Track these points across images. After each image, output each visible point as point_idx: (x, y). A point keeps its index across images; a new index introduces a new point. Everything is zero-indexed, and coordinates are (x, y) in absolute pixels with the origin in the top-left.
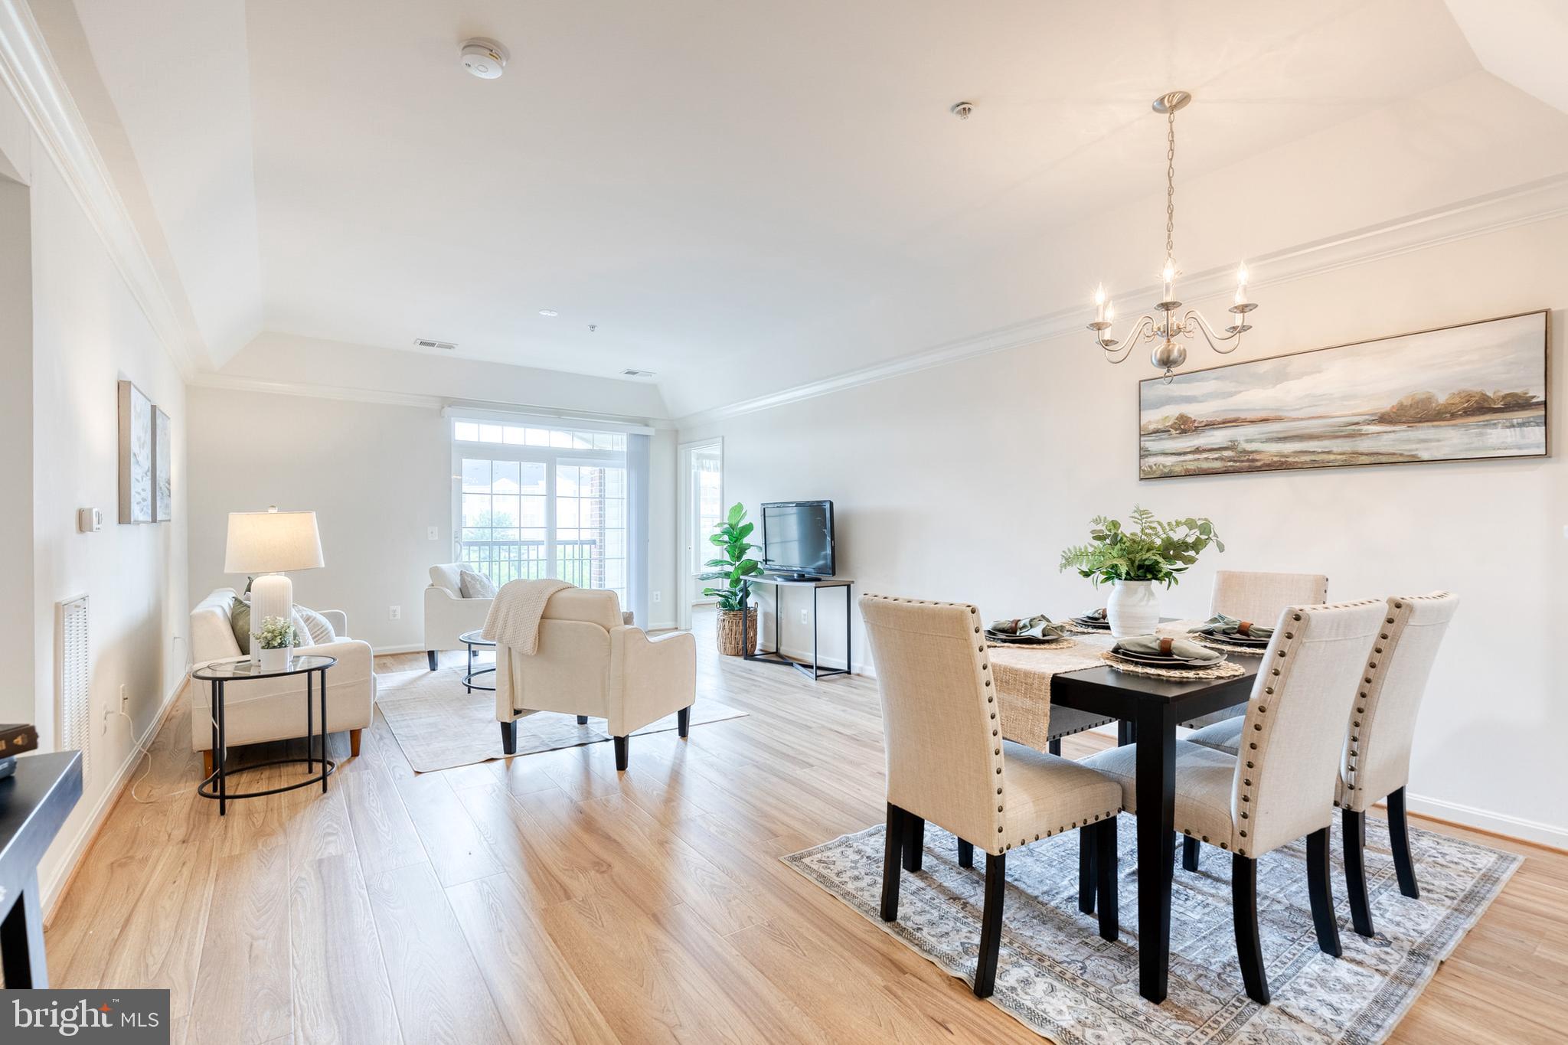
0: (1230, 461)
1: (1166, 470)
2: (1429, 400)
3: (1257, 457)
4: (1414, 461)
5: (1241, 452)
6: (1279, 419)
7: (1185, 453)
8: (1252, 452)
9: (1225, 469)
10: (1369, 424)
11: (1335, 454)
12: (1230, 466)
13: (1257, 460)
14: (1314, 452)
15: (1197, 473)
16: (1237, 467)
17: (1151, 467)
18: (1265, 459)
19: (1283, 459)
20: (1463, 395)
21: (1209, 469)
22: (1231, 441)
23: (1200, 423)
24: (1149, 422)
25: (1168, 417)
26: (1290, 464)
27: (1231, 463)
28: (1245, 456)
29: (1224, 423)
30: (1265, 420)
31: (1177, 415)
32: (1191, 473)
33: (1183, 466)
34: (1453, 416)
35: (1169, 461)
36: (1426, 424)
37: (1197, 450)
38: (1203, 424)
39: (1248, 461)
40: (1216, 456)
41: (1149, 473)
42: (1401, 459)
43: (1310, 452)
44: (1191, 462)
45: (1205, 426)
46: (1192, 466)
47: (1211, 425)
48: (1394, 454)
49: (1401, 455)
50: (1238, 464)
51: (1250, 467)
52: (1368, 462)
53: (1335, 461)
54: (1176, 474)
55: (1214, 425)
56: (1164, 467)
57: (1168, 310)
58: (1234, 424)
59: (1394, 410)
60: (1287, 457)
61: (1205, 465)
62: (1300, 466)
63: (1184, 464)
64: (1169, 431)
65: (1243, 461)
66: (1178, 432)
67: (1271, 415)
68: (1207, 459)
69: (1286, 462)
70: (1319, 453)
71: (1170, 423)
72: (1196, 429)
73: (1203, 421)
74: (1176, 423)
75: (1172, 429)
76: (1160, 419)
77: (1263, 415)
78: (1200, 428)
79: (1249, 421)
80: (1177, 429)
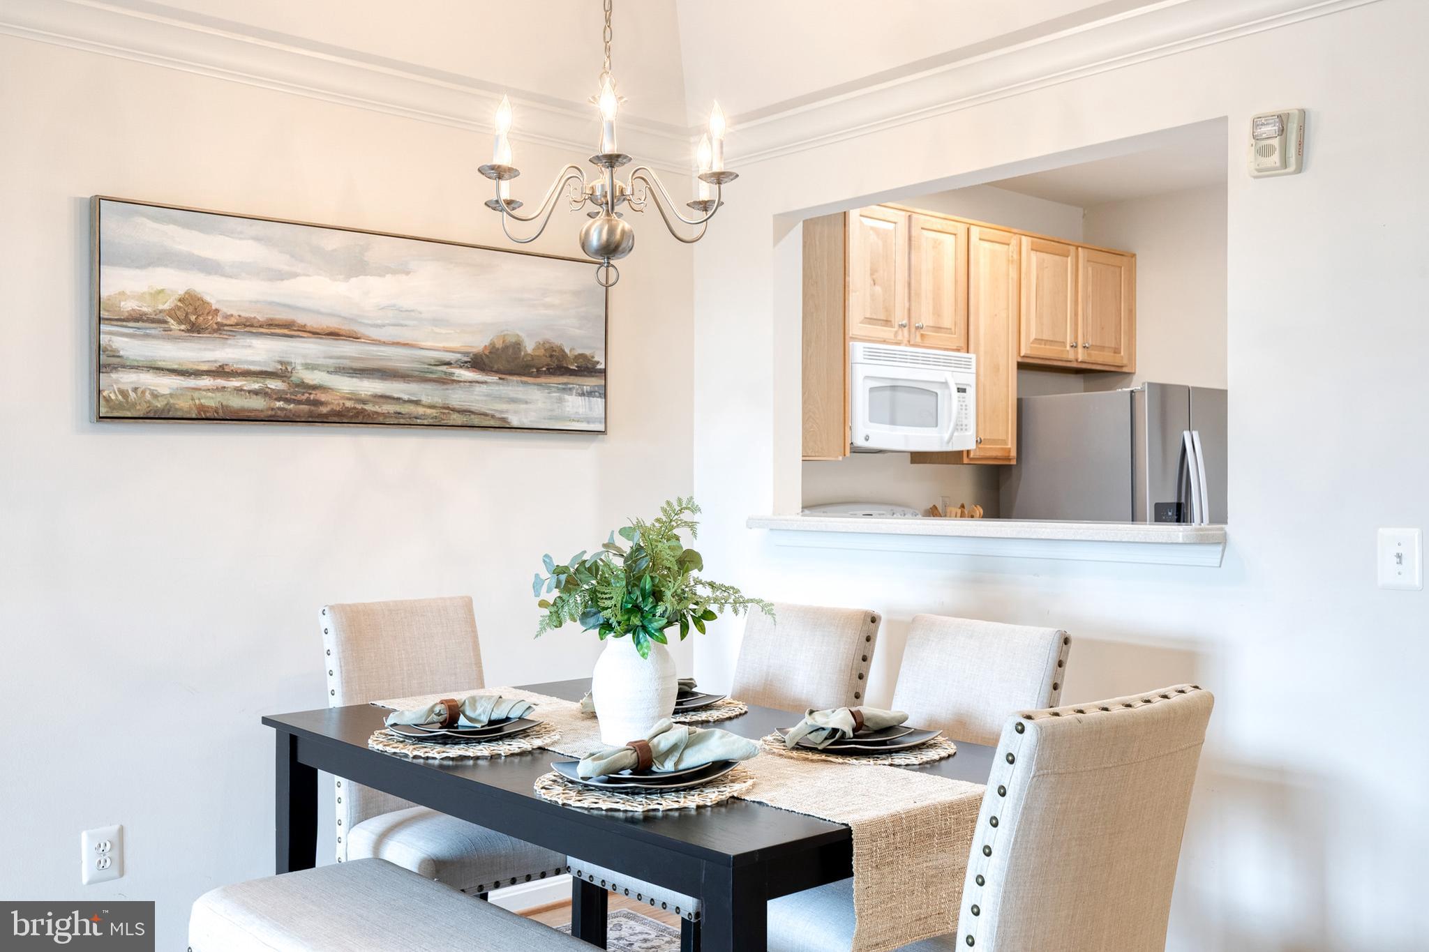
0: (279, 399)
1: (159, 404)
2: (517, 346)
3: (323, 397)
4: (504, 427)
5: (297, 386)
6: (353, 337)
7: (197, 374)
8: (315, 387)
9: (270, 413)
10: (461, 367)
11: (424, 406)
12: (280, 409)
13: (321, 403)
14: (399, 399)
15: (221, 415)
16: (290, 410)
17: (124, 393)
18: (333, 402)
19: (359, 406)
20: (547, 346)
21: (243, 410)
22: (281, 363)
23: (227, 317)
24: (122, 293)
25: (162, 291)
26: (369, 415)
27: (280, 404)
29: (269, 326)
30: (334, 334)
31: (181, 292)
32: (208, 415)
33: (193, 399)
34: (539, 373)
36: (515, 378)
37: (221, 372)
38: (233, 321)
39: (308, 402)
40: (256, 386)
41: (120, 406)
42: (492, 423)
43: (394, 399)
44: (208, 392)
45: (237, 325)
46: (211, 401)
47: (248, 327)
48: (485, 415)
49: (493, 416)
50: (292, 406)
51: (311, 414)
52: (459, 423)
53: (424, 416)
54: (179, 414)
55: (252, 326)
56: (155, 396)
57: (719, 183)
58: (285, 331)
59: (487, 352)
60: (364, 402)
61: (237, 402)
62: (381, 419)
63: (196, 395)
64: (166, 322)
65: (299, 402)
66: (183, 327)
67: (345, 327)
68: (239, 390)
69: (363, 411)
70: (405, 402)
71: (167, 306)
72: (220, 328)
73: (232, 315)
74: (179, 308)
75: (169, 319)
76: (144, 293)
77: (332, 324)
78: (226, 328)
79: (310, 332)
80: (180, 322)
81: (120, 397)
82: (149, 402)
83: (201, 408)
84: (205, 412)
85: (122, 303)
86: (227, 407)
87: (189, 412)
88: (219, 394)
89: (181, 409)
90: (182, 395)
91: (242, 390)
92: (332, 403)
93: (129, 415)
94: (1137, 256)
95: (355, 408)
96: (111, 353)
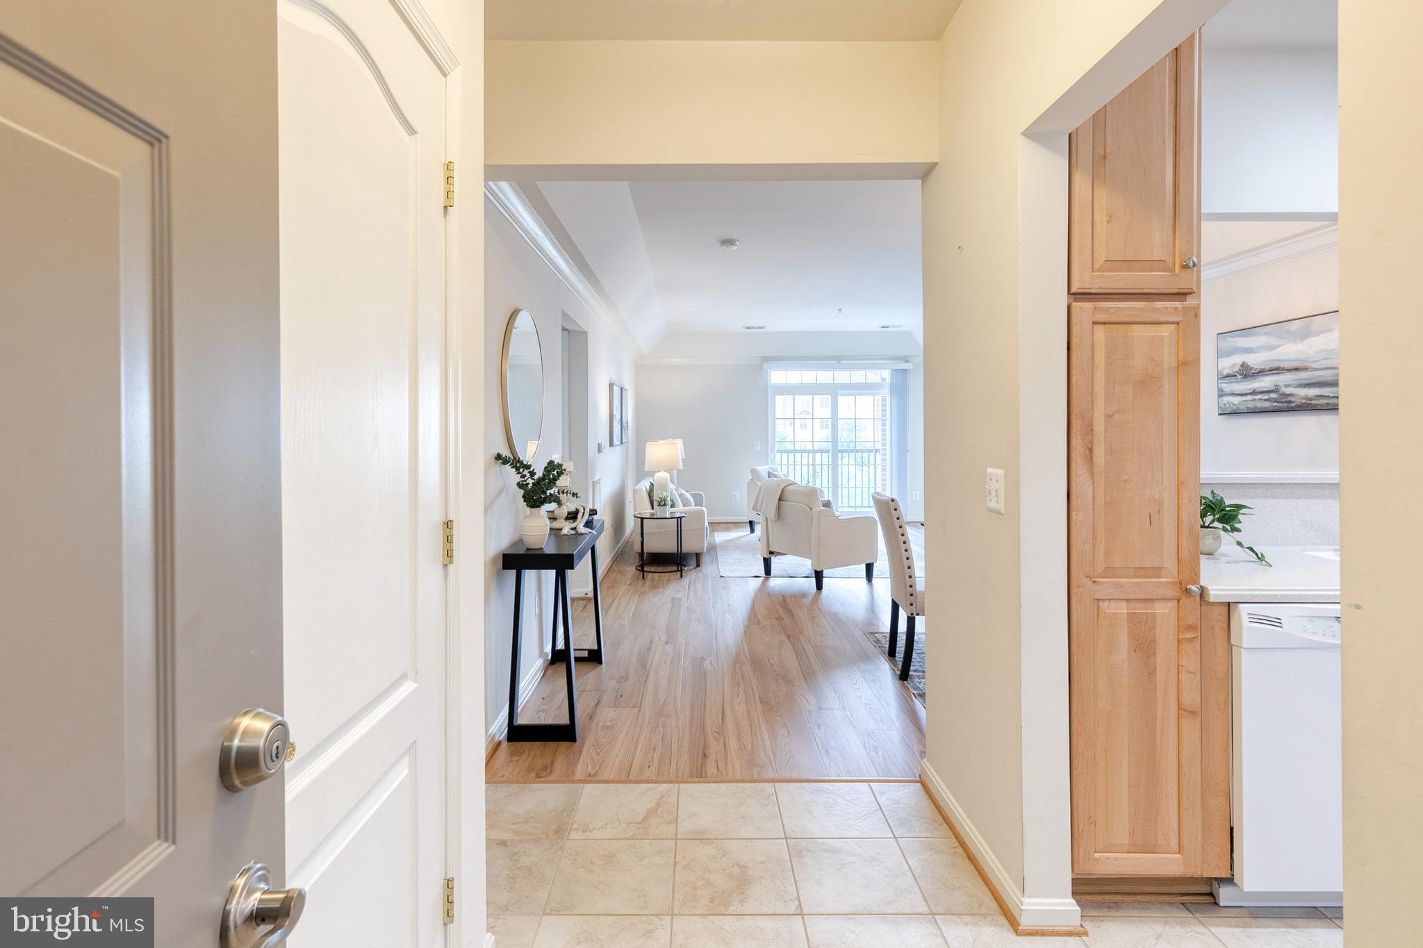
1: (1235, 408)
3: (1292, 399)
5: (1282, 395)
6: (1306, 369)
7: (1246, 394)
8: (1289, 395)
12: (1276, 406)
13: (1292, 402)
18: (1297, 401)
19: (1308, 402)
21: (1262, 408)
22: (1275, 386)
23: (1255, 370)
24: (1224, 367)
25: (1234, 364)
27: (1275, 404)
29: (1270, 370)
30: (1297, 369)
31: (1241, 363)
35: (1236, 400)
37: (1254, 393)
38: (1258, 371)
39: (1286, 402)
40: (1266, 397)
44: (1250, 401)
45: (1259, 372)
46: (1251, 405)
47: (1262, 372)
55: (1264, 371)
56: (1234, 404)
58: (1277, 372)
60: (1311, 399)
63: (1246, 403)
64: (1236, 376)
65: (1283, 402)
66: (1242, 376)
67: (1301, 365)
68: (1260, 399)
71: (1237, 369)
72: (1254, 374)
74: (1241, 369)
75: (1239, 374)
77: (1295, 365)
78: (1256, 374)
79: (1286, 370)
83: (1248, 408)
88: (1253, 402)
89: (1241, 410)
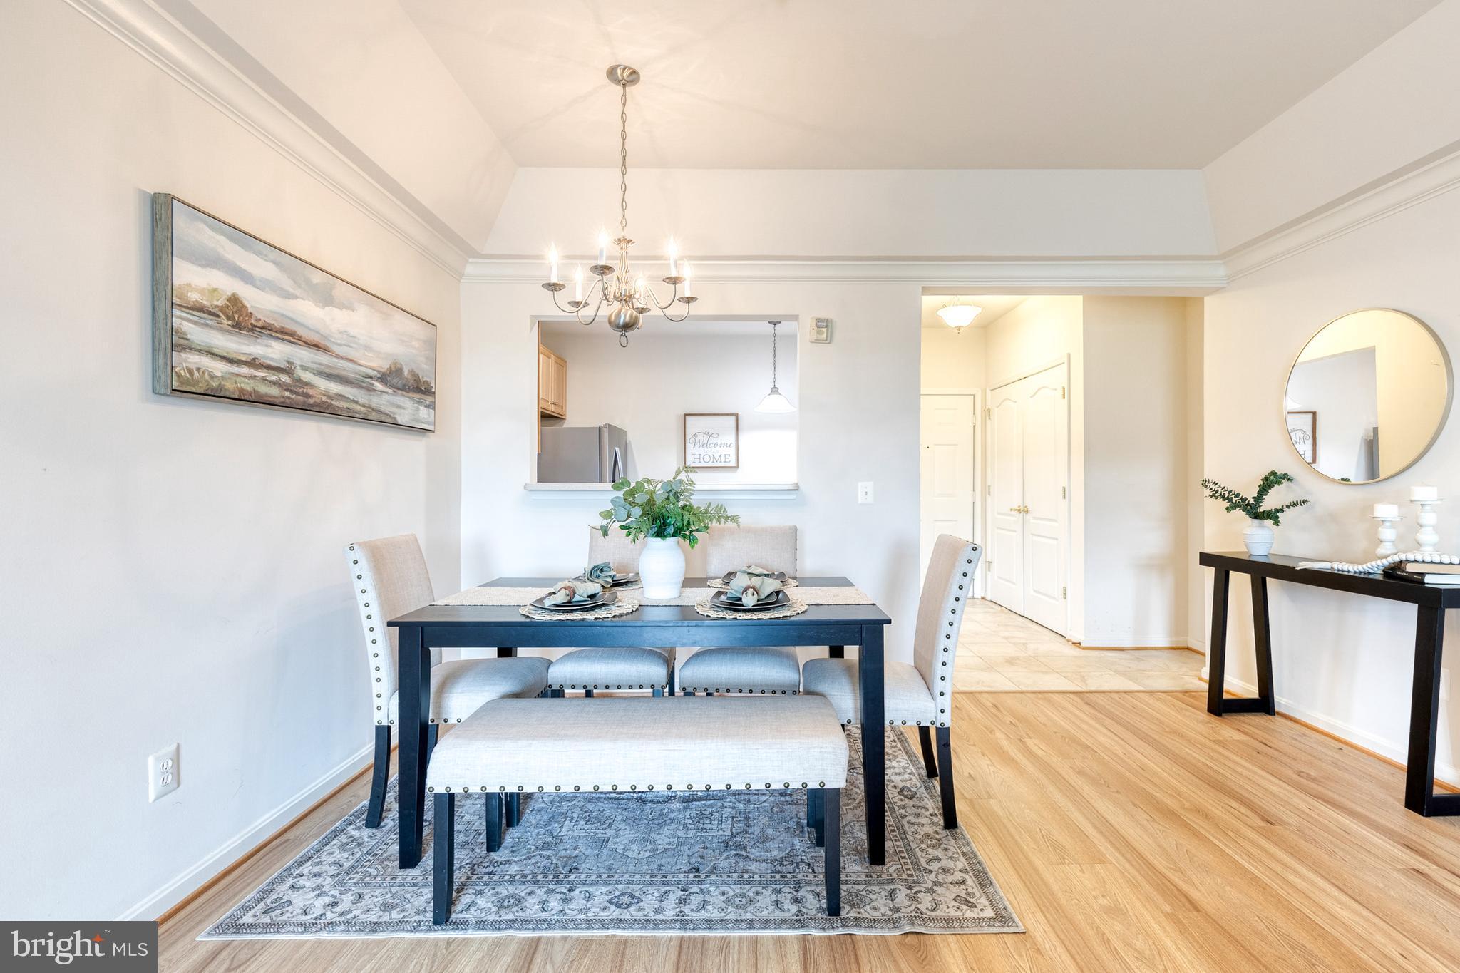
0: (287, 390)
1: (215, 384)
2: (401, 370)
3: (311, 392)
4: (394, 424)
6: (326, 350)
9: (282, 400)
11: (360, 405)
12: (288, 398)
13: (309, 397)
14: (348, 398)
15: (253, 398)
16: (293, 399)
17: (190, 371)
18: (317, 396)
20: (413, 373)
21: (267, 395)
22: (288, 362)
23: (255, 320)
24: (189, 285)
25: (215, 290)
26: (332, 408)
27: (287, 394)
28: (300, 387)
29: (282, 333)
30: (316, 346)
31: (229, 294)
33: (236, 383)
34: (410, 390)
35: (219, 368)
37: (253, 363)
38: (260, 324)
39: (303, 394)
40: (274, 378)
41: (188, 382)
42: (389, 421)
44: (246, 379)
45: (263, 327)
46: (248, 386)
47: (267, 330)
50: (294, 396)
51: (304, 404)
52: (374, 419)
53: (360, 412)
54: (227, 394)
55: (271, 330)
56: (212, 377)
58: (290, 338)
59: (388, 372)
60: (331, 398)
61: (264, 389)
62: (339, 412)
63: (238, 380)
64: (218, 316)
65: (297, 394)
66: (230, 323)
67: (323, 342)
68: (264, 379)
71: (219, 303)
72: (253, 328)
73: (260, 320)
74: (228, 307)
75: (221, 315)
76: (204, 288)
77: (316, 338)
78: (257, 329)
79: (304, 342)
80: (228, 318)
81: (188, 374)
82: (207, 381)
83: (242, 391)
84: (244, 394)
85: (189, 294)
86: (257, 392)
87: (233, 393)
88: (252, 381)
89: (228, 390)
90: (229, 378)
91: (266, 380)
92: (315, 397)
93: (194, 390)
94: (568, 363)
95: (327, 402)
96: (182, 336)
